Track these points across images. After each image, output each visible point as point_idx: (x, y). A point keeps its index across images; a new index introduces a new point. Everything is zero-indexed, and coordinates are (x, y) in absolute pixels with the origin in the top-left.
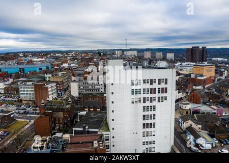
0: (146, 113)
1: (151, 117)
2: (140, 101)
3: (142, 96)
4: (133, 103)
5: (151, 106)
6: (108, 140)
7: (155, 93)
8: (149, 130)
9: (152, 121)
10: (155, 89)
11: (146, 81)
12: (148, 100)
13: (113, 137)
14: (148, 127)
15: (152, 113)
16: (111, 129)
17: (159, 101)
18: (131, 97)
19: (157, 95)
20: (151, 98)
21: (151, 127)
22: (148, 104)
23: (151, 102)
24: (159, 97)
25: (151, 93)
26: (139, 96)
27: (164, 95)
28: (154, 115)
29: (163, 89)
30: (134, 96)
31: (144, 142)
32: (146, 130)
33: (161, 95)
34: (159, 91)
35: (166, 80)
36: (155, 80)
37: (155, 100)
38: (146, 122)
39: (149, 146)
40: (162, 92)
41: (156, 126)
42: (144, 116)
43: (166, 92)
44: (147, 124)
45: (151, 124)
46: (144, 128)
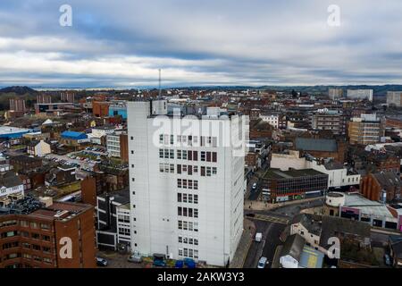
0: (183, 191)
1: (190, 198)
2: (172, 169)
3: (176, 161)
4: (162, 171)
5: (190, 181)
6: (129, 222)
7: (196, 159)
8: (187, 219)
9: (192, 206)
10: (196, 153)
12: (185, 170)
13: (135, 219)
14: (185, 215)
15: (193, 192)
16: (132, 206)
17: (203, 174)
18: (158, 162)
19: (199, 163)
20: (190, 167)
21: (190, 215)
22: (184, 175)
23: (190, 173)
24: (203, 168)
25: (190, 159)
26: (170, 161)
27: (211, 164)
28: (196, 196)
29: (209, 153)
30: (163, 160)
31: (180, 238)
32: (183, 218)
33: (206, 164)
34: (203, 156)
37: (196, 171)
38: (183, 205)
39: (189, 246)
40: (209, 160)
41: (199, 215)
42: (179, 195)
43: (215, 160)
44: (185, 209)
45: (190, 210)
46: (180, 214)
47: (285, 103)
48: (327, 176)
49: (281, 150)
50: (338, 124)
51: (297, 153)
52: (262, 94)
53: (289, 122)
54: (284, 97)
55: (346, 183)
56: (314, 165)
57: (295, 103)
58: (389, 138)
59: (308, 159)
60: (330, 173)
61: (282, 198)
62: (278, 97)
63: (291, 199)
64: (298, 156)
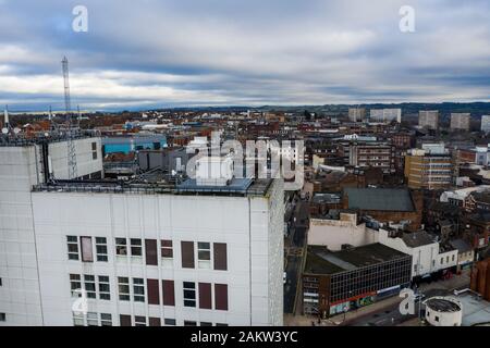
3: (115, 307)
7: (170, 301)
10: (169, 285)
11: (129, 246)
19: (180, 312)
20: (155, 321)
26: (101, 305)
27: (213, 317)
29: (205, 287)
33: (199, 314)
35: (221, 249)
36: (168, 243)
40: (205, 304)
43: (222, 305)
47: (300, 127)
48: (410, 258)
49: (324, 212)
50: (387, 159)
51: (353, 217)
52: (267, 116)
53: (315, 157)
54: (295, 119)
55: (438, 267)
56: (382, 237)
57: (313, 127)
58: (467, 179)
59: (370, 226)
60: (414, 252)
61: (339, 308)
62: (288, 119)
63: (354, 307)
64: (355, 223)
